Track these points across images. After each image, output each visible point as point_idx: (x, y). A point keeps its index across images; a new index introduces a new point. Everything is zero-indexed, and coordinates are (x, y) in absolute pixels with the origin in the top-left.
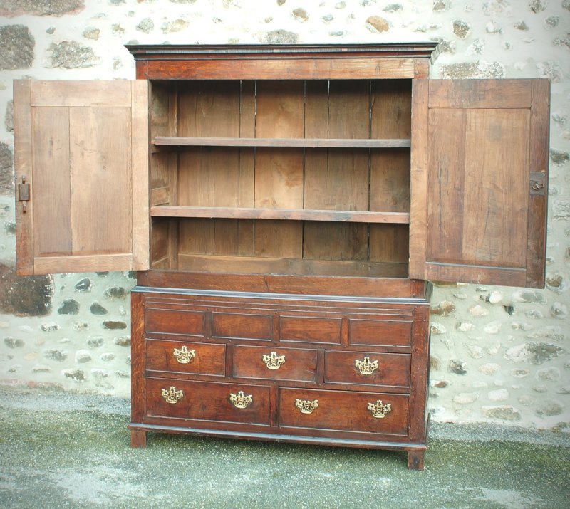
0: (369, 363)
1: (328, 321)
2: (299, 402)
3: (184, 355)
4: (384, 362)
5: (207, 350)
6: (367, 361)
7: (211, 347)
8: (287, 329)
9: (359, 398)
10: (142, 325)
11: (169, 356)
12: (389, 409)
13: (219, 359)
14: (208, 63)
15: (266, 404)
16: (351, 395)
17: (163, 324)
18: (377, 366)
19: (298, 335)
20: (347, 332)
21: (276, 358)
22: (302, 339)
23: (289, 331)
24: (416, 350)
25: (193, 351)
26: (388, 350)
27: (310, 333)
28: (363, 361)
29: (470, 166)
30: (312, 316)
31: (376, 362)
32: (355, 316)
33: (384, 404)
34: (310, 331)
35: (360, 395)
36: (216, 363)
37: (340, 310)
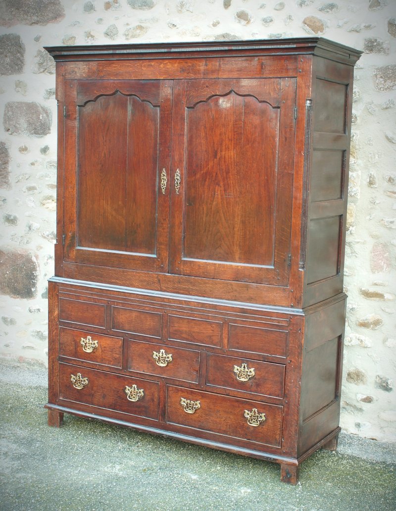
0: (246, 370)
1: (210, 323)
2: (184, 402)
3: (89, 344)
4: (260, 371)
5: (107, 342)
6: (244, 367)
7: (110, 339)
8: (174, 328)
9: (236, 404)
10: (56, 313)
11: (77, 344)
12: (264, 418)
13: (117, 352)
14: (113, 63)
15: (155, 400)
16: (229, 400)
17: (73, 314)
18: (253, 373)
19: (184, 335)
20: (227, 336)
21: (164, 356)
22: (187, 340)
23: (176, 331)
24: (291, 361)
25: (96, 342)
26: (265, 359)
27: (194, 334)
28: (241, 367)
30: (196, 317)
31: (252, 370)
32: (235, 321)
33: (259, 413)
34: (194, 332)
35: (237, 401)
36: (115, 355)
37: (222, 314)
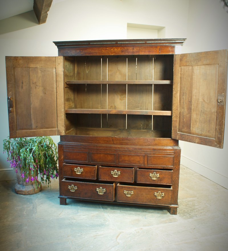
0: (156, 175)
1: (139, 156)
2: (126, 192)
3: (79, 171)
4: (162, 175)
5: (88, 168)
6: (155, 174)
7: (90, 167)
8: (122, 159)
9: (151, 190)
10: (62, 157)
11: (73, 171)
12: (164, 195)
13: (93, 173)
15: (112, 193)
17: (71, 157)
18: (159, 176)
19: (126, 162)
20: (146, 160)
21: (117, 172)
22: (128, 163)
23: (123, 160)
24: (175, 168)
25: (82, 169)
28: (153, 174)
29: (195, 91)
30: (132, 154)
31: (158, 174)
32: (150, 154)
33: (161, 193)
34: (131, 160)
36: (92, 174)
37: (144, 151)
